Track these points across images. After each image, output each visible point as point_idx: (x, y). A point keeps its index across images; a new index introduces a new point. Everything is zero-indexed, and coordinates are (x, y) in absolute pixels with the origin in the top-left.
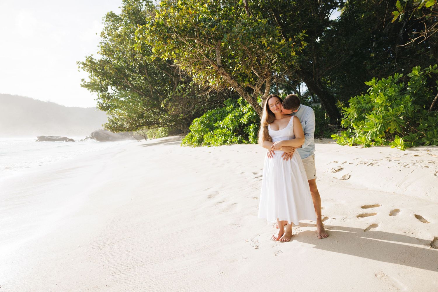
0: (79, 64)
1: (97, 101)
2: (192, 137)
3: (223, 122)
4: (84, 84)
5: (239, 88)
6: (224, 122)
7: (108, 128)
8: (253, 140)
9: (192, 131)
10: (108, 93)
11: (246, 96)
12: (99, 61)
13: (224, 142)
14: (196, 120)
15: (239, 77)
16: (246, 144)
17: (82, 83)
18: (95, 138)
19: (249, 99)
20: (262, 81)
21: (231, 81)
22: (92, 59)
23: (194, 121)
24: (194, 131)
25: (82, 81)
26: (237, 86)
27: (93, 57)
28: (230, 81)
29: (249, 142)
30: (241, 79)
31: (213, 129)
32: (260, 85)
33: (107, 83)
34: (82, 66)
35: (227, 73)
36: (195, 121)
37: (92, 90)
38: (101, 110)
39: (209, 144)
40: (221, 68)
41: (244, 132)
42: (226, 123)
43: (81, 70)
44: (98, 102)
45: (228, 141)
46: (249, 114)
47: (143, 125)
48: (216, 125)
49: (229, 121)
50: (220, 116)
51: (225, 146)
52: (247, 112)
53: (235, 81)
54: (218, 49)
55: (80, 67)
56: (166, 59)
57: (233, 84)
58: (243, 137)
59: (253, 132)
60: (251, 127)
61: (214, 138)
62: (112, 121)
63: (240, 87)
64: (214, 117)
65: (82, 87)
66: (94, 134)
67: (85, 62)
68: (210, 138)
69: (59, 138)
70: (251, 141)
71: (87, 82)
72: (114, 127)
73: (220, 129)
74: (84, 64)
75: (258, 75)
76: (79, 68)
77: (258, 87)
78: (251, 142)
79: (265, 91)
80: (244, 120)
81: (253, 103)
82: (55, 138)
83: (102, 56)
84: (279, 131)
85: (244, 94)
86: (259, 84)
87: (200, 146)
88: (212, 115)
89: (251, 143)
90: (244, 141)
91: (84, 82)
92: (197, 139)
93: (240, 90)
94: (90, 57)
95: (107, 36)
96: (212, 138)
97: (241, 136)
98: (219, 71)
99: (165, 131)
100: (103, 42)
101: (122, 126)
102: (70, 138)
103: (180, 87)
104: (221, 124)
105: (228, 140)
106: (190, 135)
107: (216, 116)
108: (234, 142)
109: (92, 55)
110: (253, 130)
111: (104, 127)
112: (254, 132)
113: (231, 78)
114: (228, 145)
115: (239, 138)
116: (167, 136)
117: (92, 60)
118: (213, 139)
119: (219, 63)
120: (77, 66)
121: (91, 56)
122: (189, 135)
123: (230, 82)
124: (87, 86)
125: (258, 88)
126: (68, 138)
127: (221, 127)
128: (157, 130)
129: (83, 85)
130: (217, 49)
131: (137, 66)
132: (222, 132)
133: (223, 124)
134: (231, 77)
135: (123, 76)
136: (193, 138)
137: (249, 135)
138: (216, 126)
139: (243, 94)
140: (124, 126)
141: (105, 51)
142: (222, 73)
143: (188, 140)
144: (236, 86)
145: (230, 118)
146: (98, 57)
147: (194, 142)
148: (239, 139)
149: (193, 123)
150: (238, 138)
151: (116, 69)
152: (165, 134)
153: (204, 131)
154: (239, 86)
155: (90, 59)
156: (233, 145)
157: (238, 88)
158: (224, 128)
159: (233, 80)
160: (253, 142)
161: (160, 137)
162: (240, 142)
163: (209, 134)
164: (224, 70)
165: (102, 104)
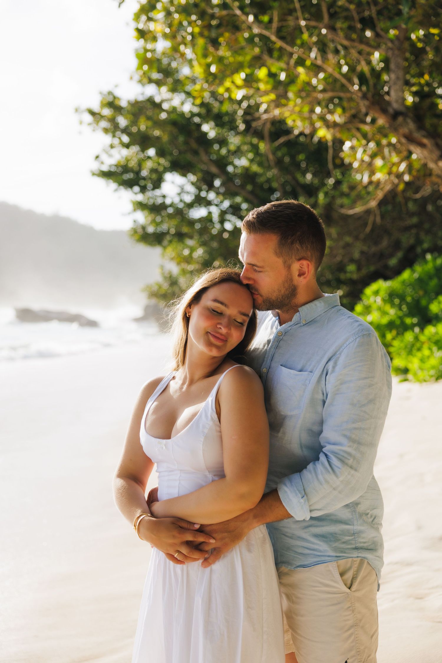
0: (79, 113)
4: (99, 168)
7: (158, 296)
10: (161, 194)
12: (129, 101)
14: (375, 286)
17: (95, 166)
21: (440, 163)
22: (115, 97)
23: (368, 291)
25: (96, 161)
27: (117, 92)
28: (436, 162)
34: (88, 118)
35: (424, 136)
38: (142, 245)
44: (135, 221)
48: (435, 308)
55: (85, 123)
65: (96, 178)
67: (97, 109)
71: (106, 164)
74: (92, 113)
83: (139, 88)
91: (101, 164)
94: (111, 91)
98: (395, 129)
113: (439, 153)
117: (116, 102)
119: (397, 101)
121: (113, 89)
123: (437, 166)
124: (107, 175)
129: (97, 171)
135: (196, 146)
138: (436, 312)
142: (406, 137)
155: (110, 98)
163: (409, 336)
164: (412, 125)
165: (144, 228)
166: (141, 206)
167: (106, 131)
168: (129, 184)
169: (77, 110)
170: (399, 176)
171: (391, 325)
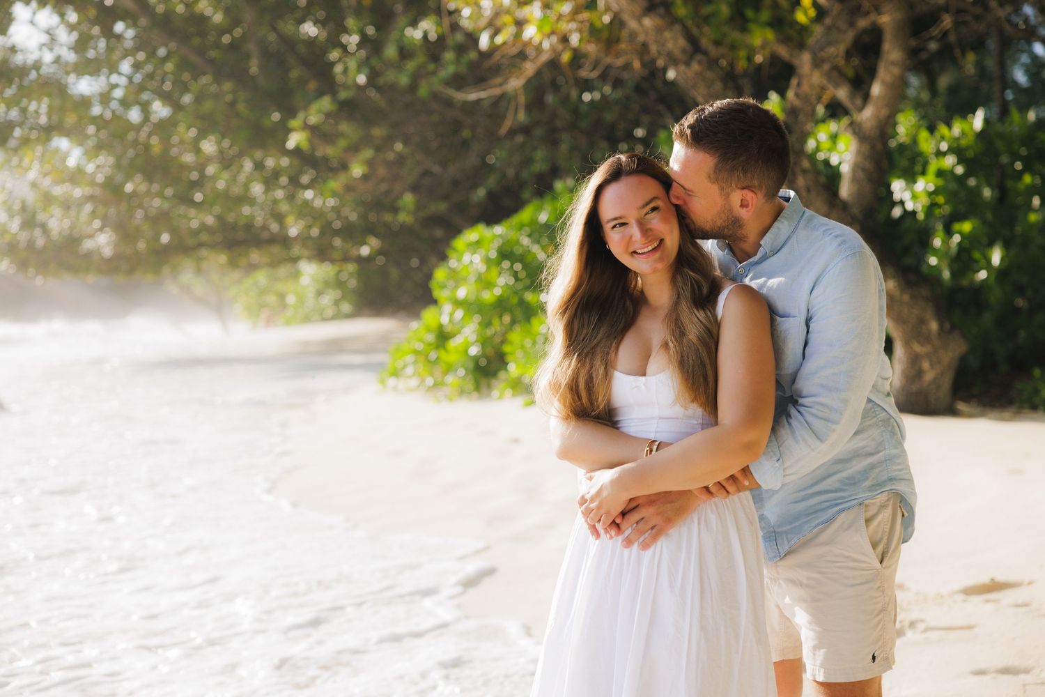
2: (443, 337)
9: (441, 299)
20: (844, 26)
23: (460, 243)
24: (458, 303)
26: (684, 51)
28: (639, 19)
36: (469, 246)
47: (201, 245)
53: (670, 23)
57: (657, 43)
62: (24, 208)
72: (31, 245)
77: (816, 66)
79: (874, 91)
84: (643, 379)
87: (483, 393)
92: (466, 352)
99: (340, 284)
101: (72, 242)
103: (416, 34)
106: (433, 323)
116: (349, 316)
122: (428, 324)
125: (817, 71)
128: (296, 275)
136: (450, 346)
140: (88, 245)
143: (416, 352)
144: (678, 53)
147: (450, 369)
149: (454, 256)
152: (337, 303)
153: (517, 306)
154: (694, 53)
157: (686, 65)
159: (660, 15)
161: (307, 319)
170: (565, 38)
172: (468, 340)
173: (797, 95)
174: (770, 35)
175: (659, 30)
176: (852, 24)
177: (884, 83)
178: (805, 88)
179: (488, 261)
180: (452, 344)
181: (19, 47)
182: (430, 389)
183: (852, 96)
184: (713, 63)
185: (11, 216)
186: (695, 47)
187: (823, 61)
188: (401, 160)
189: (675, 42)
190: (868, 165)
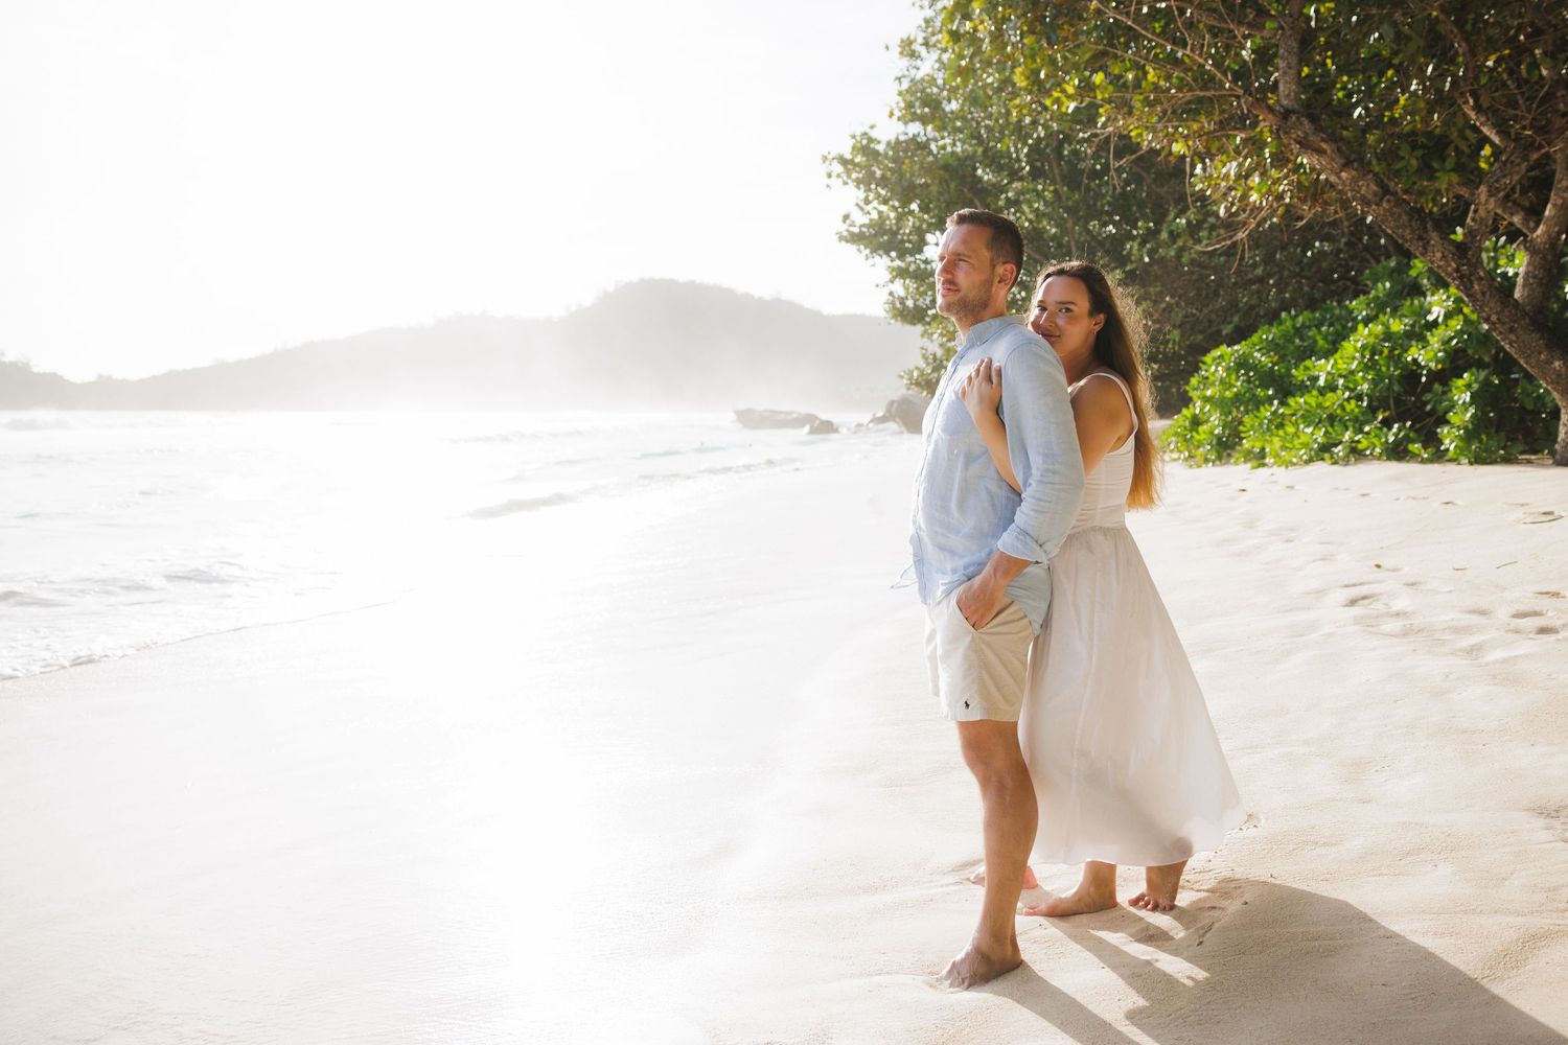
0: (828, 162)
1: (886, 291)
2: (1196, 422)
3: (1332, 361)
4: (847, 231)
5: (1385, 205)
6: (1336, 362)
7: (918, 384)
8: (1461, 444)
9: (1195, 398)
10: (924, 258)
11: (1420, 238)
12: (889, 143)
13: (1325, 449)
14: (1216, 353)
15: (1402, 153)
16: (1423, 461)
17: (842, 228)
18: (898, 420)
19: (1439, 255)
20: (1518, 161)
21: (1343, 174)
22: (871, 140)
23: (1209, 359)
24: (1207, 400)
25: (844, 222)
26: (1375, 194)
27: (874, 134)
28: (1338, 175)
29: (1439, 456)
30: (1414, 162)
31: (1286, 389)
32: (1503, 180)
33: (917, 224)
34: (838, 168)
35: (1323, 140)
36: (1214, 359)
37: (874, 251)
38: (899, 323)
39: (1262, 455)
40: (1294, 118)
41: (1429, 407)
42: (1342, 366)
43: (836, 183)
44: (891, 294)
45: (1340, 447)
46: (1457, 324)
48: (1299, 374)
49: (1354, 358)
50: (1328, 333)
51: (1322, 468)
52: (1448, 316)
53: (1364, 175)
54: (1288, 33)
55: (834, 175)
56: (1068, 107)
57: (1352, 190)
58: (1417, 431)
59: (1466, 410)
60: (1457, 388)
61: (1281, 432)
62: (935, 359)
63: (1388, 201)
64: (1302, 339)
65: (843, 242)
66: (895, 405)
67: (848, 156)
68: (1268, 429)
69: (795, 416)
70: (1447, 450)
71: (858, 224)
73: (1315, 393)
74: (843, 161)
75: (1498, 133)
76: (829, 176)
77: (1491, 196)
78: (1451, 455)
79: (1547, 213)
80: (1426, 355)
81: (1457, 270)
82: (782, 416)
83: (900, 127)
85: (1413, 232)
86: (1497, 181)
87: (1223, 461)
88: (1292, 332)
89: (1450, 460)
90: (1416, 447)
91: (851, 225)
92: (1212, 433)
93: (1392, 214)
94: (865, 134)
95: (923, 51)
96: (1275, 431)
97: (1409, 424)
98: (1285, 133)
100: (906, 73)
102: (824, 416)
104: (1322, 369)
105: (1340, 443)
106: (1189, 415)
107: (1309, 338)
108: (1368, 452)
109: (872, 127)
110: (1468, 399)
111: (905, 381)
112: (1472, 410)
113: (1343, 161)
114: (1335, 463)
115: (1396, 435)
117: (872, 146)
118: (1277, 436)
119: (1288, 96)
120: (824, 169)
121: (868, 130)
122: (1185, 416)
123: (1340, 178)
124: (856, 238)
125: (1492, 200)
126: (817, 418)
127: (1321, 382)
129: (845, 234)
130: (1282, 35)
131: (1025, 150)
132: (1319, 406)
133: (1329, 373)
134: (1347, 158)
135: (970, 195)
136: (1201, 429)
137: (1447, 422)
138: (1300, 378)
139: (1408, 231)
141: (910, 106)
142: (1299, 143)
144: (1370, 197)
145: (1364, 347)
146: (890, 130)
147: (1200, 445)
148: (1391, 439)
149: (1203, 367)
150: (1386, 436)
151: (946, 167)
153: (1250, 400)
154: (1384, 196)
155: (865, 142)
156: (1360, 466)
157: (1377, 205)
158: (1331, 387)
159: (1356, 170)
160: (1461, 454)
162: (1397, 452)
163: (1266, 412)
164: (1307, 126)
165: (902, 301)
166: (901, 273)
167: (858, 182)
168: (886, 249)
169: (825, 159)
170: (1280, 197)
171: (1237, 399)
172: (1215, 422)
173: (1473, 220)
174: (1455, 178)
175: (1354, 180)
176: (1525, 158)
177: (1554, 205)
178: (1482, 213)
179: (1228, 369)
180: (1203, 428)
181: (929, 259)
182: (1186, 459)
183: (1526, 221)
184: (1400, 202)
185: (928, 364)
186: (1385, 190)
187: (1498, 190)
188: (1169, 308)
189: (1368, 188)
190: (1540, 273)
